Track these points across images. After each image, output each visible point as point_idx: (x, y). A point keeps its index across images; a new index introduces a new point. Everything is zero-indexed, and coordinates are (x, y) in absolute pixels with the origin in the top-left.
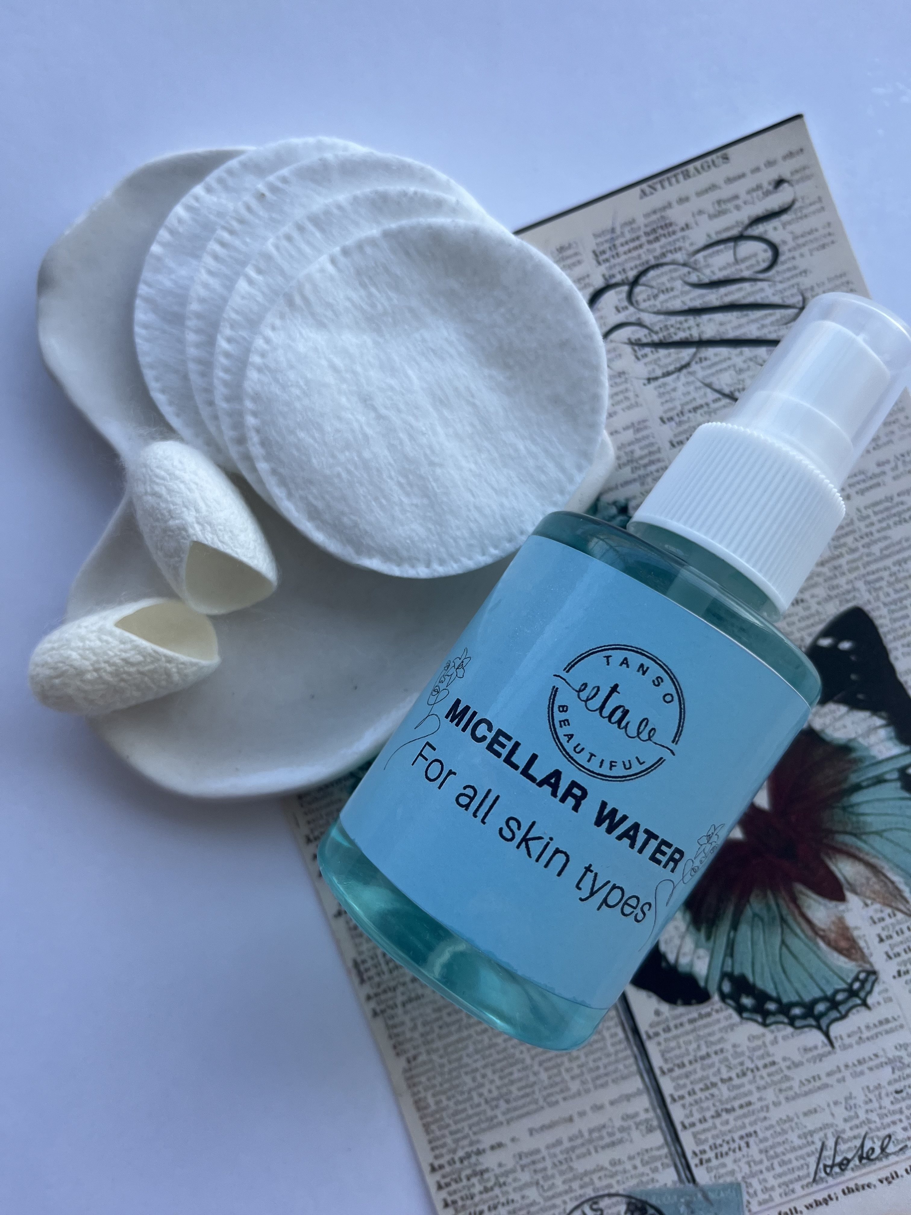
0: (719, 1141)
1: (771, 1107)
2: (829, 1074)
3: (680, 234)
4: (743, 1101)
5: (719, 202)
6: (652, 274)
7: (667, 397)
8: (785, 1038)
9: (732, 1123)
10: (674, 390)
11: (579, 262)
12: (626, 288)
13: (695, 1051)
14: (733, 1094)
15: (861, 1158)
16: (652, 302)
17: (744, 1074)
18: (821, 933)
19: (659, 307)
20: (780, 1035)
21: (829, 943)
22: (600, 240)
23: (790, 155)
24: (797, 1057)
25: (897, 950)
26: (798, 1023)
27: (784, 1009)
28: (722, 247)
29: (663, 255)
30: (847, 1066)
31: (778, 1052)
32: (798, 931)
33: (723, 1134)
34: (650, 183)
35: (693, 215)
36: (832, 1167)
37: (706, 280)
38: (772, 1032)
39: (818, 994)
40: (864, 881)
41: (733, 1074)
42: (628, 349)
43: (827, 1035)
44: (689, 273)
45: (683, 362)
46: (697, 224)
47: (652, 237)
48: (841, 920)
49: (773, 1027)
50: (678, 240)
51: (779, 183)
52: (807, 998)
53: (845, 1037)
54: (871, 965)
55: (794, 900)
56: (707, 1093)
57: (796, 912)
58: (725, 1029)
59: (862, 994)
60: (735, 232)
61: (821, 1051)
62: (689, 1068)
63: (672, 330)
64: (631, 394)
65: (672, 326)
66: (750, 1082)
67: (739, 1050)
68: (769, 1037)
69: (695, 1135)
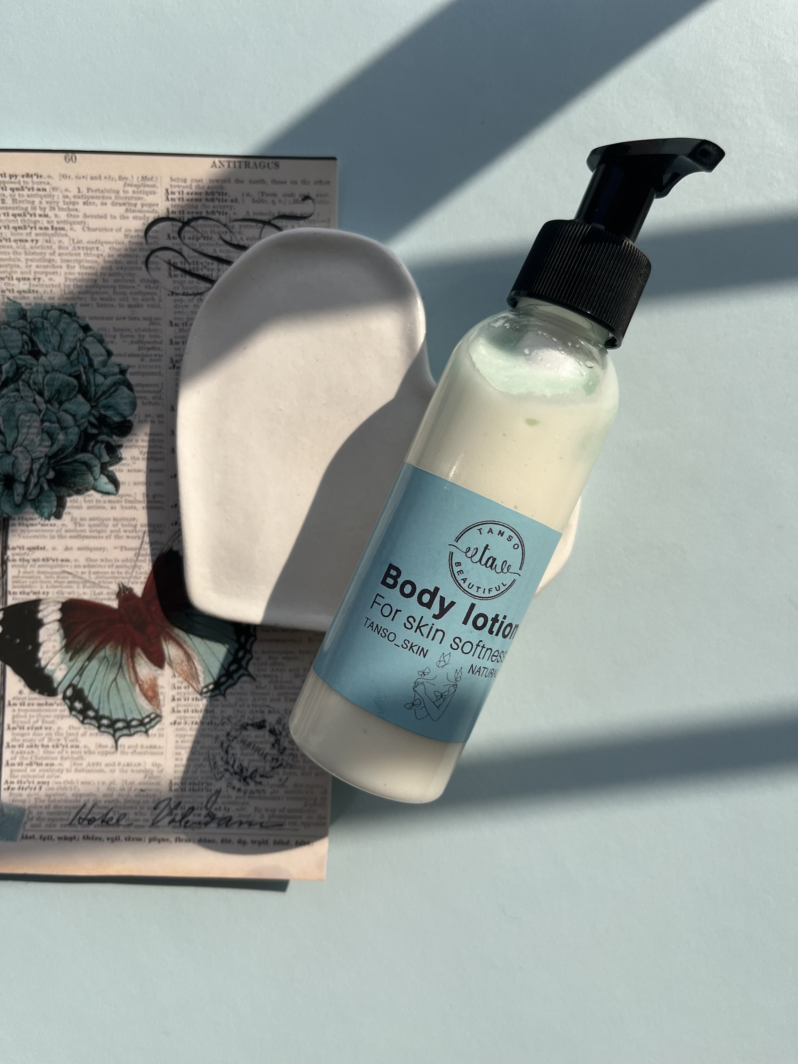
0: (24, 780)
1: (65, 771)
2: (107, 765)
3: (229, 203)
4: (49, 762)
5: (263, 193)
6: (200, 222)
7: (180, 309)
8: (91, 735)
9: (37, 772)
10: (187, 306)
11: (154, 193)
12: (180, 224)
13: (34, 722)
14: (45, 756)
15: (103, 821)
16: (194, 242)
17: (57, 746)
18: (140, 682)
19: (197, 247)
20: (89, 732)
21: (142, 690)
22: (174, 183)
23: (320, 182)
24: (92, 748)
25: (180, 708)
26: (102, 729)
27: (98, 718)
28: (254, 224)
29: (213, 213)
30: (119, 764)
31: (83, 741)
32: (127, 677)
33: (29, 776)
34: (222, 159)
35: (243, 195)
36: (84, 820)
37: (235, 242)
38: (85, 728)
39: (121, 716)
40: (180, 661)
41: (51, 744)
42: (165, 266)
43: (116, 741)
44: (226, 232)
45: (200, 291)
46: (243, 202)
47: (210, 197)
48: (155, 679)
49: (87, 726)
50: (227, 207)
51: (306, 198)
52: (115, 717)
53: (126, 747)
54: (161, 712)
55: (132, 657)
56: (30, 750)
57: (131, 665)
58: (57, 717)
59: (148, 726)
60: (266, 218)
61: (108, 749)
62: (25, 731)
63: (200, 266)
64: (156, 298)
65: (202, 263)
66: (59, 753)
67: (60, 731)
68: (82, 730)
69: (11, 771)
